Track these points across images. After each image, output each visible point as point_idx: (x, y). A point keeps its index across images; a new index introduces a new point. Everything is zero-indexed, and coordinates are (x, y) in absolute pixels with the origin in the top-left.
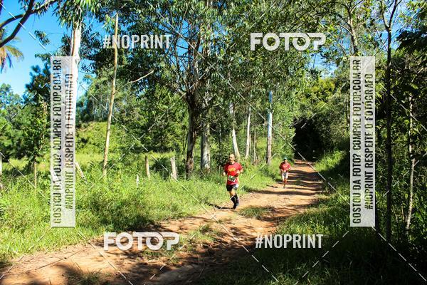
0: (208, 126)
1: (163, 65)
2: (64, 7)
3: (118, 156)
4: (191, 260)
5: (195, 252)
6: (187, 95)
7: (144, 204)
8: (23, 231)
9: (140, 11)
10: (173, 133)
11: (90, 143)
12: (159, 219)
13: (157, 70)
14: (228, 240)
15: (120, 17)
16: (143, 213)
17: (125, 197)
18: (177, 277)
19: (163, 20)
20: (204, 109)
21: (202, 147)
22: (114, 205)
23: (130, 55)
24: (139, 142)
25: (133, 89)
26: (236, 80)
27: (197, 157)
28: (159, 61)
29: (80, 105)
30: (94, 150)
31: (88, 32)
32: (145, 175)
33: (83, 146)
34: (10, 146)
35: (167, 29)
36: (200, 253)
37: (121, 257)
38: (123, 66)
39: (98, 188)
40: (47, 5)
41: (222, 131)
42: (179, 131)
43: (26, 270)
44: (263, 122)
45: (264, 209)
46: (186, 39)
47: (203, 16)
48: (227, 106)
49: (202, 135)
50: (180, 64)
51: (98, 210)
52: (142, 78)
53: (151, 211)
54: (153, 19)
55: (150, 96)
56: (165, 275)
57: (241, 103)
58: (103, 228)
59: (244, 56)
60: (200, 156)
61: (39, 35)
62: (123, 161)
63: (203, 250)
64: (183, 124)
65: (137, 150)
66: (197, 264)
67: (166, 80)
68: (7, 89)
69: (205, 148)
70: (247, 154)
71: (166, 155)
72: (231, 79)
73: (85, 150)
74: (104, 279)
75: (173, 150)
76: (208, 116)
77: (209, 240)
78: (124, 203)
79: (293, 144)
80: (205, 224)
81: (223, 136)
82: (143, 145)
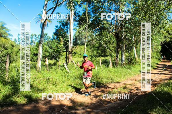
0: (124, 46)
6: (115, 34)
7: (100, 77)
8: (56, 86)
9: (96, 2)
10: (109, 49)
11: (77, 54)
12: (106, 83)
13: (103, 24)
14: (134, 92)
15: (88, 4)
16: (99, 80)
18: (114, 105)
20: (123, 39)
21: (122, 55)
23: (92, 19)
25: (94, 32)
26: (136, 26)
29: (74, 39)
30: (78, 57)
31: (76, 11)
32: (99, 66)
33: (74, 55)
34: (48, 55)
35: (106, 8)
37: (92, 97)
38: (89, 23)
41: (130, 48)
42: (111, 48)
46: (114, 11)
48: (132, 38)
49: (122, 50)
50: (112, 21)
52: (97, 28)
53: (102, 80)
54: (101, 4)
55: (100, 35)
56: (109, 104)
57: (137, 36)
60: (121, 58)
64: (113, 45)
66: (122, 101)
67: (107, 28)
68: (46, 35)
69: (123, 55)
71: (106, 58)
72: (134, 26)
73: (75, 56)
74: (86, 104)
75: (109, 56)
76: (124, 42)
77: (126, 92)
79: (161, 53)
80: (124, 86)
81: (130, 50)
82: (97, 54)
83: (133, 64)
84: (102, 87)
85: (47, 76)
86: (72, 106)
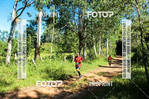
0: (86, 44)
1: (70, 23)
2: (37, 4)
3: (55, 54)
4: (80, 90)
5: (82, 87)
6: (78, 33)
7: (64, 71)
9: (62, 5)
10: (73, 46)
11: (45, 50)
13: (68, 24)
15: (55, 7)
17: (57, 68)
18: (76, 96)
19: (70, 7)
20: (84, 38)
22: (54, 71)
23: (58, 20)
24: (62, 50)
25: (60, 31)
26: (95, 27)
27: (82, 54)
28: (69, 22)
29: (42, 37)
30: (46, 52)
32: (64, 61)
33: (43, 51)
35: (71, 11)
36: (83, 88)
37: (56, 89)
38: (56, 23)
39: (48, 65)
40: (31, 4)
41: (91, 46)
42: (75, 46)
43: (25, 92)
44: (105, 42)
45: (106, 73)
46: (78, 14)
47: (83, 6)
48: (92, 37)
49: (84, 47)
50: (76, 22)
51: (48, 73)
52: (63, 27)
53: (66, 73)
54: (66, 7)
55: (66, 34)
56: (71, 95)
57: (97, 36)
58: (50, 79)
59: (98, 19)
60: (83, 54)
61: (28, 14)
62: (56, 56)
63: (84, 87)
64: (77, 43)
65: (61, 52)
66: (82, 92)
67: (71, 28)
69: (85, 52)
70: (100, 53)
71: (71, 54)
72: (94, 27)
73: (43, 52)
74: (51, 96)
75: (73, 52)
76: (86, 40)
77: (86, 84)
78: (57, 70)
79: (116, 50)
80: (85, 78)
81: (91, 47)
82: (63, 51)
83: (93, 59)
84: (66, 80)
85: (15, 70)
86: (37, 97)
